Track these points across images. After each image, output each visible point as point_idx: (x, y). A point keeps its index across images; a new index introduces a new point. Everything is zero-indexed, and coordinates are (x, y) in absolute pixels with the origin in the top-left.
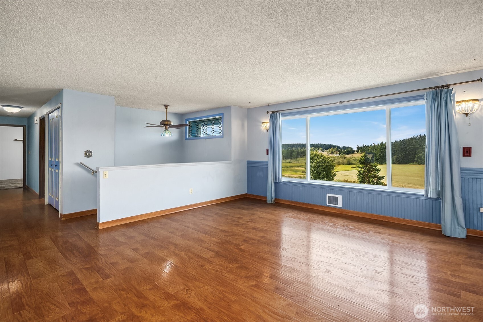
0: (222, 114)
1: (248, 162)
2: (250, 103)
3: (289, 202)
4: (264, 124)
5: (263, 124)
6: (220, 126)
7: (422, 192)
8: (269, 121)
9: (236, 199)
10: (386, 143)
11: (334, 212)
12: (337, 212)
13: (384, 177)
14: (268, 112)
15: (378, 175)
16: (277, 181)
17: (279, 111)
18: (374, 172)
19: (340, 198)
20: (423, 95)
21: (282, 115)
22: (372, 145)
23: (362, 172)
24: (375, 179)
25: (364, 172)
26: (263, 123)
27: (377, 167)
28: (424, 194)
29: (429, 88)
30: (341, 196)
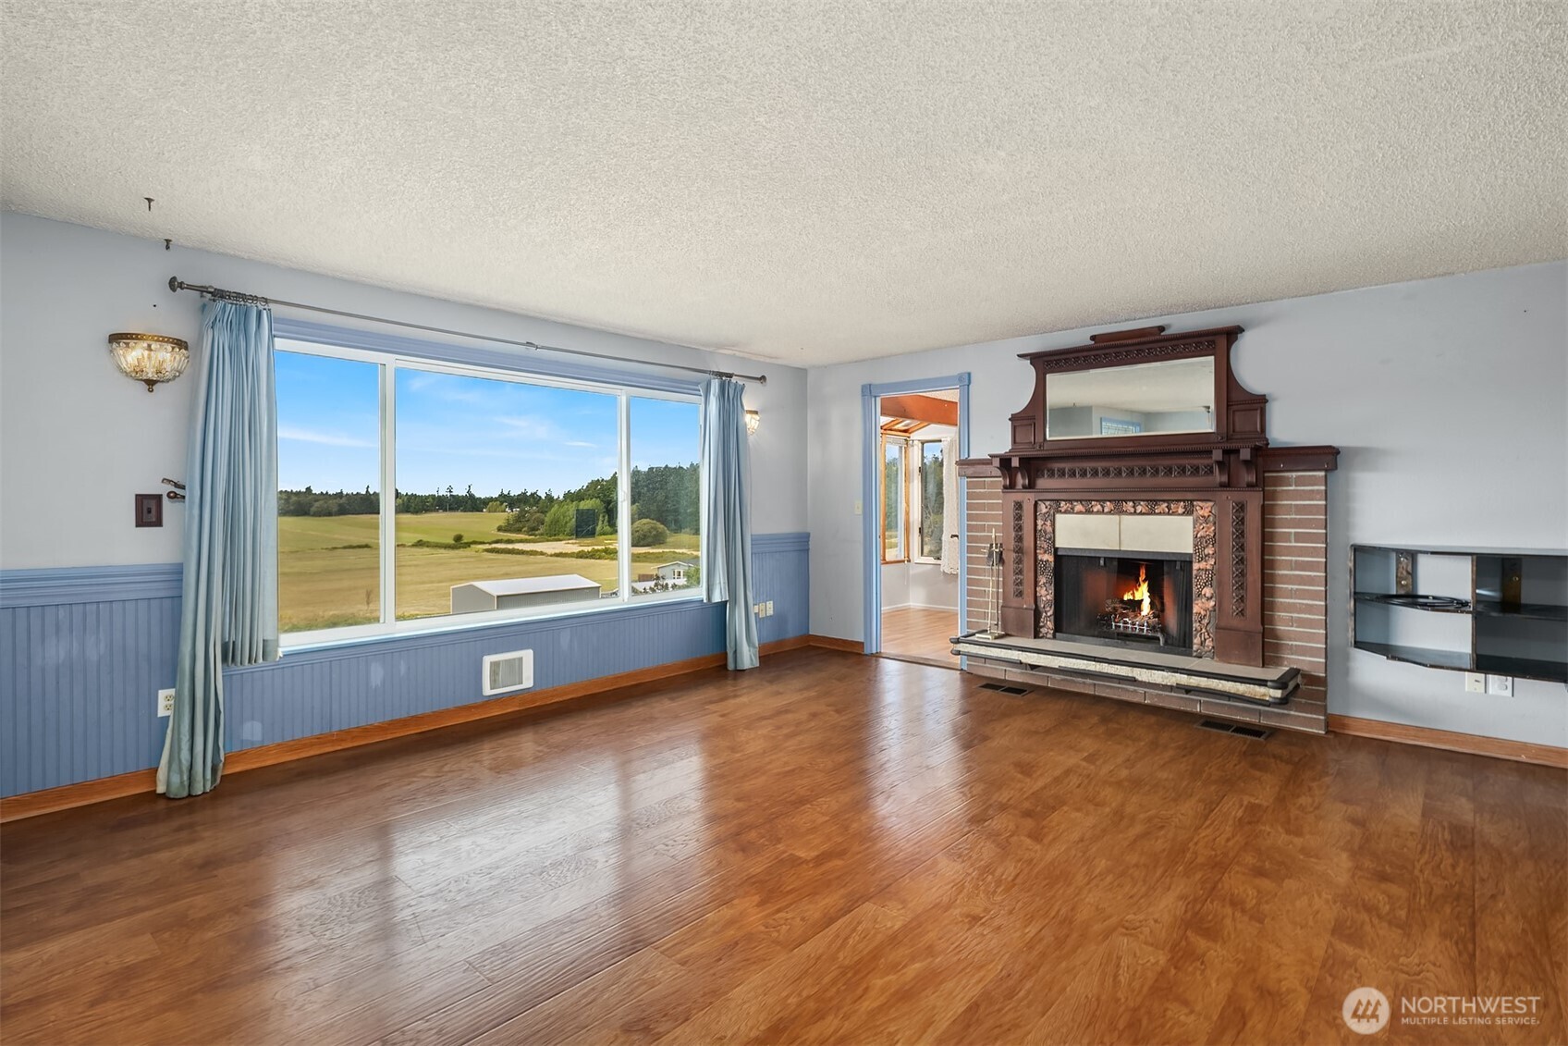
3: (312, 745)
11: (509, 710)
12: (518, 709)
19: (527, 657)
28: (705, 598)
30: (531, 652)
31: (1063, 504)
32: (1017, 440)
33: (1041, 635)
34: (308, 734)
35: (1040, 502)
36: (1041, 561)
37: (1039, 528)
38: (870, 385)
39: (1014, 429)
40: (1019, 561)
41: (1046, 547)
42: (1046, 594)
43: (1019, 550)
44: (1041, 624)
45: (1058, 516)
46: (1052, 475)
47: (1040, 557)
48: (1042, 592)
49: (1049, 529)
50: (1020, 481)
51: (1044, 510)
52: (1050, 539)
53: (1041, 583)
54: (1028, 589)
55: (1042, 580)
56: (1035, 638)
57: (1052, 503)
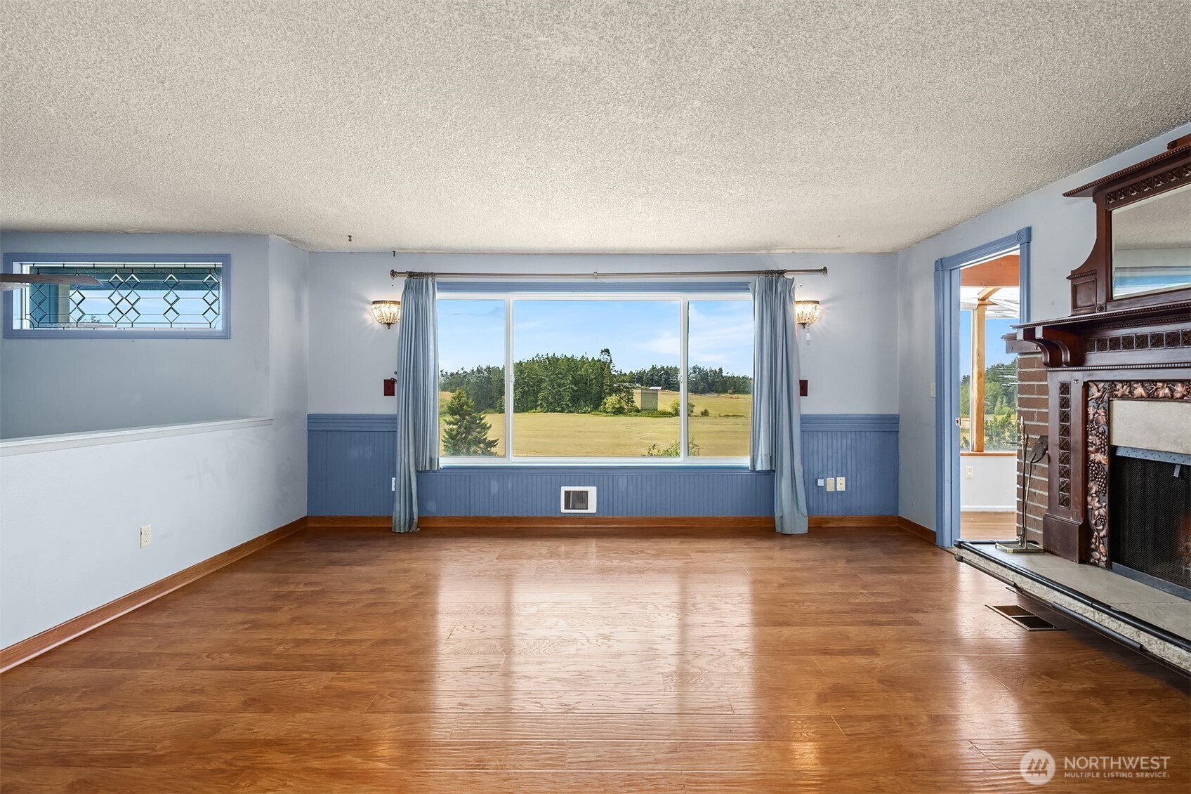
0: (226, 258)
1: (312, 419)
2: (350, 236)
4: (378, 305)
5: (374, 306)
6: (210, 298)
7: (746, 461)
8: (399, 299)
9: (282, 537)
10: (504, 368)
11: (578, 526)
12: (585, 526)
13: (496, 441)
14: (393, 273)
15: (484, 437)
16: (428, 468)
17: (433, 274)
18: (478, 432)
19: (592, 492)
20: (747, 284)
21: (439, 286)
22: (459, 373)
23: (454, 433)
24: (479, 447)
25: (458, 433)
26: (374, 303)
27: (483, 422)
28: (749, 465)
29: (759, 273)
30: (594, 489)
31: (1119, 386)
32: (1079, 303)
33: (1092, 560)
34: (458, 515)
35: (1091, 384)
36: (1093, 462)
37: (1091, 417)
38: (941, 259)
39: (1075, 290)
40: (1065, 460)
41: (1098, 443)
42: (1099, 507)
43: (1064, 445)
44: (1093, 546)
45: (1117, 404)
46: (1102, 348)
47: (1092, 457)
48: (1094, 503)
49: (1102, 420)
50: (1066, 356)
51: (1097, 394)
52: (1103, 433)
53: (1093, 491)
54: (1076, 497)
55: (1094, 488)
56: (1082, 561)
57: (1107, 386)
